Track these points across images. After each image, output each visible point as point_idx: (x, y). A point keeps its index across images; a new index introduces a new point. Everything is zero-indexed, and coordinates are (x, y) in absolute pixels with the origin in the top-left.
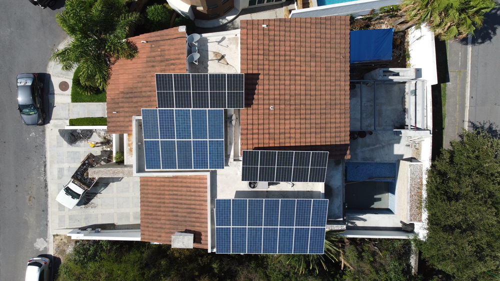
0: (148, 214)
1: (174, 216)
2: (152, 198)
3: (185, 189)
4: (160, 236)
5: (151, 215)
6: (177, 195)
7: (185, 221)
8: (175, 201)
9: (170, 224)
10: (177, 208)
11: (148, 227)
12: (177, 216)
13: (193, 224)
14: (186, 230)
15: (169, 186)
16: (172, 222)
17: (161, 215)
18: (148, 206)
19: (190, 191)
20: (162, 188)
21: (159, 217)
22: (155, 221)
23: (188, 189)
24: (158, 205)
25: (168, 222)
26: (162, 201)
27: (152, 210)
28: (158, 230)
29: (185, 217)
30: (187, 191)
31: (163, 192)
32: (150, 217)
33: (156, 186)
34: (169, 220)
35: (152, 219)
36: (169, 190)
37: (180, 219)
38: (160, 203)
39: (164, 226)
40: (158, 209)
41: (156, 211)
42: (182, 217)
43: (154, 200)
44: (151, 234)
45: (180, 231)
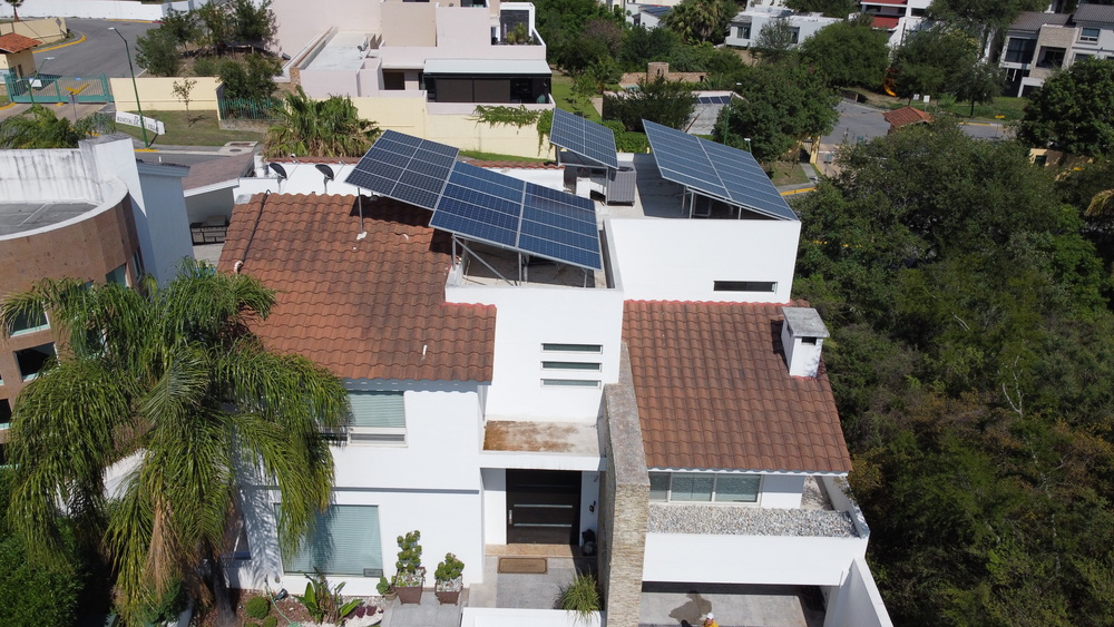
0: (759, 444)
1: (744, 378)
2: (703, 431)
3: (661, 352)
4: (817, 415)
5: (757, 437)
6: (681, 371)
7: (752, 352)
8: (700, 373)
9: (772, 390)
10: (718, 370)
11: (799, 448)
12: (742, 372)
13: (753, 336)
14: (775, 352)
15: (659, 388)
16: (765, 384)
17: (751, 411)
18: (732, 444)
19: (666, 340)
20: (667, 403)
21: (759, 416)
22: (775, 428)
23: (659, 342)
24: (720, 415)
25: (767, 394)
26: (705, 404)
27: (743, 433)
28: (799, 418)
29: (739, 352)
30: (667, 347)
31: (680, 404)
32: (765, 439)
33: (663, 419)
34: (760, 389)
35: (770, 433)
36: (672, 387)
37: (749, 365)
38: (713, 411)
39: (784, 405)
40: (734, 416)
41: (741, 422)
42: (740, 360)
43: (709, 426)
44: (818, 440)
45: (782, 363)
